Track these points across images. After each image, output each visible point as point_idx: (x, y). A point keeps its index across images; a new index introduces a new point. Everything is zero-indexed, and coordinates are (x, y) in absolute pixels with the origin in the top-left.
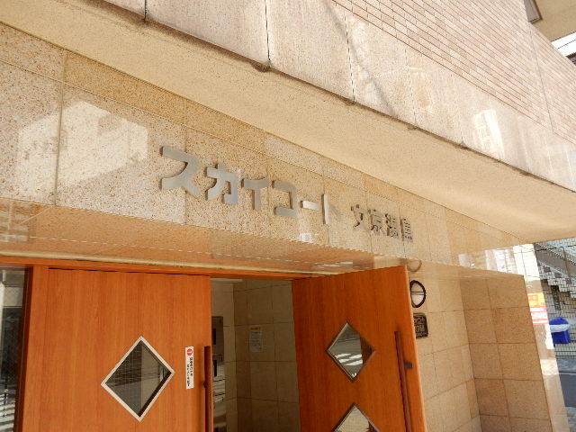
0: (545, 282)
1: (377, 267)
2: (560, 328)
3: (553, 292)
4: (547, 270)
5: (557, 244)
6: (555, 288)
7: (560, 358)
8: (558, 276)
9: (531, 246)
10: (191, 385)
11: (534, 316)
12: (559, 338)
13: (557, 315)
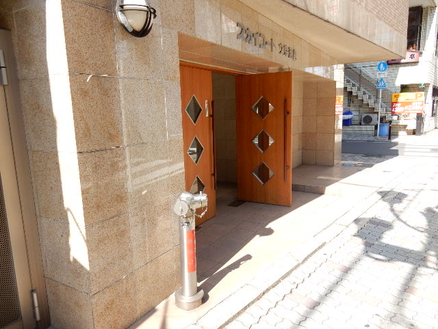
0: (345, 88)
1: (270, 72)
2: (348, 117)
3: (349, 94)
4: (348, 81)
5: (357, 65)
6: (351, 93)
7: (344, 133)
8: (354, 85)
9: (342, 66)
10: (207, 115)
11: (337, 110)
12: (346, 123)
13: (348, 109)
